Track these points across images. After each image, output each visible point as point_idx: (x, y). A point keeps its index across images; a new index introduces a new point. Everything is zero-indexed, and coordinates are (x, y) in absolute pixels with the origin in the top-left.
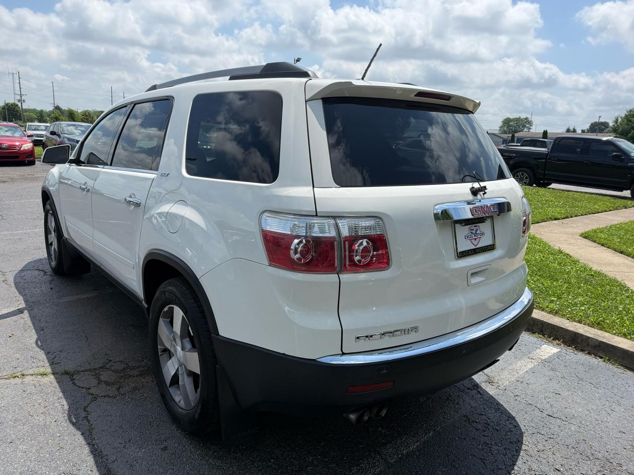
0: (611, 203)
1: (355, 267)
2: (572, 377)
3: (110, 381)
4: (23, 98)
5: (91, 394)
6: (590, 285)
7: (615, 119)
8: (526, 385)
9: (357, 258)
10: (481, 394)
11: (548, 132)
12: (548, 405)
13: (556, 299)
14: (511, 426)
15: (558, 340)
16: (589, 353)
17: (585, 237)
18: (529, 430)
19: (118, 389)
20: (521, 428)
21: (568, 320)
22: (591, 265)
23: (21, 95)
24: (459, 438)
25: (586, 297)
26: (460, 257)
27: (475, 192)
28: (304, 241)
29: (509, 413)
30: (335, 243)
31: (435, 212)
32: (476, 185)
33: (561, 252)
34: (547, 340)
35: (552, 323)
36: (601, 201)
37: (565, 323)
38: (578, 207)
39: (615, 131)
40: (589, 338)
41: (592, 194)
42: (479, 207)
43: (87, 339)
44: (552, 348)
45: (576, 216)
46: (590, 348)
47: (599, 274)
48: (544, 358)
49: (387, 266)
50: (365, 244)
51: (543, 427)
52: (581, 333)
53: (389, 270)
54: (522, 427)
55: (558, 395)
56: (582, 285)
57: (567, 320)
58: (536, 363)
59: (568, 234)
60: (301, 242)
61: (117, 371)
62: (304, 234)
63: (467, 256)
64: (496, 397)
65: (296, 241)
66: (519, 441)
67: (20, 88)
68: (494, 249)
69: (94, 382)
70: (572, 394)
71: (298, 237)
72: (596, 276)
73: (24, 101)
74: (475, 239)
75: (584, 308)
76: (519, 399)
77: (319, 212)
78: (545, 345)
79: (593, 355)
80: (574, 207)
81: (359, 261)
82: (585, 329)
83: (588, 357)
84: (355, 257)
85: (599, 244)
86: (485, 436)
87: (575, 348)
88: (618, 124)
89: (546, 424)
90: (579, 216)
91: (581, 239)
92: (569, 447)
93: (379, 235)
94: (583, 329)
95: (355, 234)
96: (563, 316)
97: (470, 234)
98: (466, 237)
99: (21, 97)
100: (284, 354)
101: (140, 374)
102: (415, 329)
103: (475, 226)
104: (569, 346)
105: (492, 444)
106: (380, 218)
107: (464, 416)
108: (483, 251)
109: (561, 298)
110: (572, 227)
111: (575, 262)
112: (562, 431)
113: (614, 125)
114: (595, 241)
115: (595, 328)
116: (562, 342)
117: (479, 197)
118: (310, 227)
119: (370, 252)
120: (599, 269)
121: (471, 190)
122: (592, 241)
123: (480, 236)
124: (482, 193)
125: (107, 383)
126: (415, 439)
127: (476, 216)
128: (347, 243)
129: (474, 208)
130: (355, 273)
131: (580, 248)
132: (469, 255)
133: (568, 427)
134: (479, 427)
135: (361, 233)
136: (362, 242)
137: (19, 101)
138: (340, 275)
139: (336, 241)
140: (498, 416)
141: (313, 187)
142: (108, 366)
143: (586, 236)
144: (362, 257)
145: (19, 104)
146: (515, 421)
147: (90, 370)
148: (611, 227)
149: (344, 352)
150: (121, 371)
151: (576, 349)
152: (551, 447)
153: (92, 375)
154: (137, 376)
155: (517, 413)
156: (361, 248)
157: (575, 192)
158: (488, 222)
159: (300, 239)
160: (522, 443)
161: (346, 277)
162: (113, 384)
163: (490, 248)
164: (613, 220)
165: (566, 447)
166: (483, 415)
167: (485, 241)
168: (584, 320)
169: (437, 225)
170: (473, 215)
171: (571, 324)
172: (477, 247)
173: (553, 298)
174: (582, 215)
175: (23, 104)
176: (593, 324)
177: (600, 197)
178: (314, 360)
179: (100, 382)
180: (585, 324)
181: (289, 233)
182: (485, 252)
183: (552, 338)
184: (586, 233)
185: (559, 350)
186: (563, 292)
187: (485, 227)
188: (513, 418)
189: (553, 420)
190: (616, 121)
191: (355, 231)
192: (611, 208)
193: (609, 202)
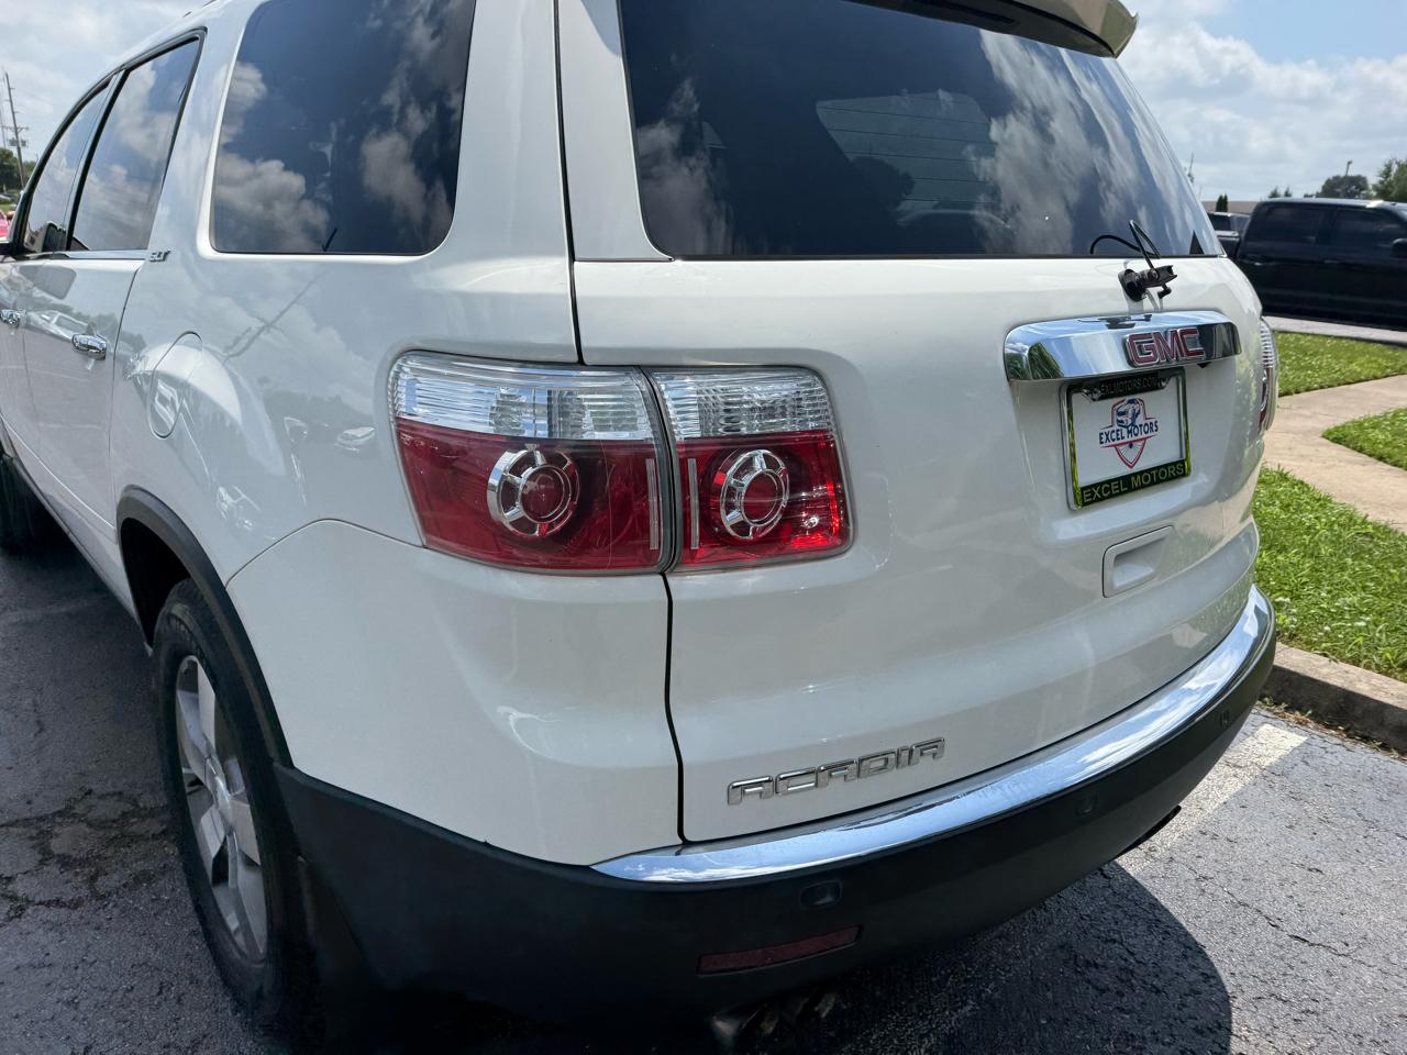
0: (1387, 358)
1: (727, 548)
2: (1347, 817)
3: (74, 854)
4: (22, 135)
5: (11, 897)
6: (1370, 562)
7: (1384, 168)
8: (1226, 844)
9: (731, 518)
10: (1105, 877)
11: (1230, 199)
12: (1293, 906)
13: (1288, 600)
14: (1194, 976)
15: (1300, 710)
16: (1385, 747)
17: (1337, 441)
18: (1244, 988)
19: (93, 879)
20: (1224, 980)
21: (1325, 655)
22: (1361, 511)
23: (16, 128)
24: (1050, 1020)
25: (1363, 594)
26: (1084, 504)
27: (1134, 288)
28: (540, 459)
29: (1187, 934)
30: (650, 464)
31: (1008, 351)
32: (1139, 266)
33: (1284, 477)
34: (1268, 710)
35: (1285, 666)
36: (1363, 354)
37: (1321, 667)
38: (1311, 367)
39: (1383, 193)
40: (1383, 706)
41: (1341, 338)
42: (1148, 336)
43: (41, 730)
44: (1285, 733)
45: (1308, 390)
46: (1387, 733)
47: (1385, 531)
48: (1267, 763)
49: (839, 542)
50: (759, 465)
51: (1285, 975)
52: (1364, 693)
53: (844, 557)
54: (1224, 976)
55: (1314, 874)
56: (1349, 561)
57: (1322, 658)
58: (1247, 780)
59: (1293, 433)
60: (528, 461)
61: (101, 825)
62: (543, 433)
63: (1103, 499)
64: (1147, 884)
65: (508, 459)
66: (1220, 1027)
67: (13, 113)
68: (1184, 475)
69: (30, 859)
70: (1354, 870)
71: (516, 443)
72: (1379, 538)
73: (24, 143)
74: (1131, 445)
75: (1362, 624)
76: (1209, 887)
77: (587, 349)
78: (1267, 726)
79: (1395, 752)
80: (1302, 367)
81: (741, 527)
82: (1373, 681)
83: (1381, 756)
84: (723, 511)
85: (1370, 456)
86: (1122, 1010)
87: (1346, 731)
88: (1392, 178)
89: (1292, 968)
90: (1315, 389)
91: (1326, 445)
92: (1366, 1041)
93: (813, 432)
94: (1368, 683)
95: (727, 429)
96: (1310, 645)
97: (1116, 427)
98: (1104, 438)
99: (17, 134)
100: (486, 844)
101: (163, 832)
102: (934, 746)
103: (1131, 402)
104: (1328, 727)
105: (1144, 1038)
106: (815, 372)
107: (1062, 947)
108: (1153, 483)
109: (1298, 597)
110: (1301, 416)
111: (1323, 502)
112: (1337, 988)
113: (1381, 182)
114: (1361, 450)
115: (1395, 678)
116: (1310, 716)
117: (1147, 304)
118: (561, 407)
119: (780, 494)
120: (1383, 519)
121: (1122, 280)
122: (1354, 449)
123: (1144, 435)
124: (1154, 291)
125: (65, 862)
126: (923, 1026)
127: (1142, 367)
128: (692, 463)
129: (1132, 338)
130: (725, 570)
131: (1326, 468)
132: (1112, 496)
133: (1353, 974)
134: (1106, 980)
135: (749, 427)
136: (750, 462)
137: (14, 142)
138: (669, 580)
139: (651, 455)
140: (1156, 942)
141: (572, 258)
142: (79, 809)
143: (1338, 437)
144: (752, 511)
145: (14, 150)
146: (1206, 959)
147: (27, 822)
148: (1395, 415)
149: (689, 837)
150: (114, 821)
151: (1349, 736)
152: (1313, 1041)
153: (31, 838)
154: (154, 837)
155: (1210, 930)
156: (747, 480)
157: (1301, 333)
158: (1170, 387)
159: (523, 452)
160: (1229, 1030)
161: (693, 585)
162: (82, 862)
163: (1173, 472)
164: (1396, 399)
165: (1356, 1041)
166: (1114, 941)
167: (1159, 452)
168: (1366, 657)
169: (1014, 397)
170: (1130, 363)
171: (1335, 668)
172: (1138, 467)
173: (1281, 599)
174: (1322, 388)
175: (23, 150)
176: (1391, 667)
177: (1360, 346)
178: (587, 868)
179: (46, 856)
180: (1368, 667)
181: (491, 430)
182: (1160, 486)
183: (1284, 705)
184: (1337, 429)
185: (1305, 739)
186: (1304, 580)
187: (1159, 405)
188: (1199, 951)
189: (1309, 954)
190: (1387, 173)
191: (728, 420)
192: (1389, 370)
193: (1384, 358)
